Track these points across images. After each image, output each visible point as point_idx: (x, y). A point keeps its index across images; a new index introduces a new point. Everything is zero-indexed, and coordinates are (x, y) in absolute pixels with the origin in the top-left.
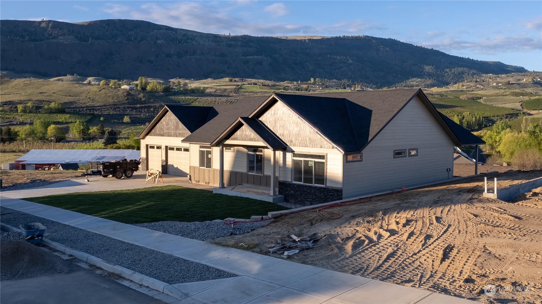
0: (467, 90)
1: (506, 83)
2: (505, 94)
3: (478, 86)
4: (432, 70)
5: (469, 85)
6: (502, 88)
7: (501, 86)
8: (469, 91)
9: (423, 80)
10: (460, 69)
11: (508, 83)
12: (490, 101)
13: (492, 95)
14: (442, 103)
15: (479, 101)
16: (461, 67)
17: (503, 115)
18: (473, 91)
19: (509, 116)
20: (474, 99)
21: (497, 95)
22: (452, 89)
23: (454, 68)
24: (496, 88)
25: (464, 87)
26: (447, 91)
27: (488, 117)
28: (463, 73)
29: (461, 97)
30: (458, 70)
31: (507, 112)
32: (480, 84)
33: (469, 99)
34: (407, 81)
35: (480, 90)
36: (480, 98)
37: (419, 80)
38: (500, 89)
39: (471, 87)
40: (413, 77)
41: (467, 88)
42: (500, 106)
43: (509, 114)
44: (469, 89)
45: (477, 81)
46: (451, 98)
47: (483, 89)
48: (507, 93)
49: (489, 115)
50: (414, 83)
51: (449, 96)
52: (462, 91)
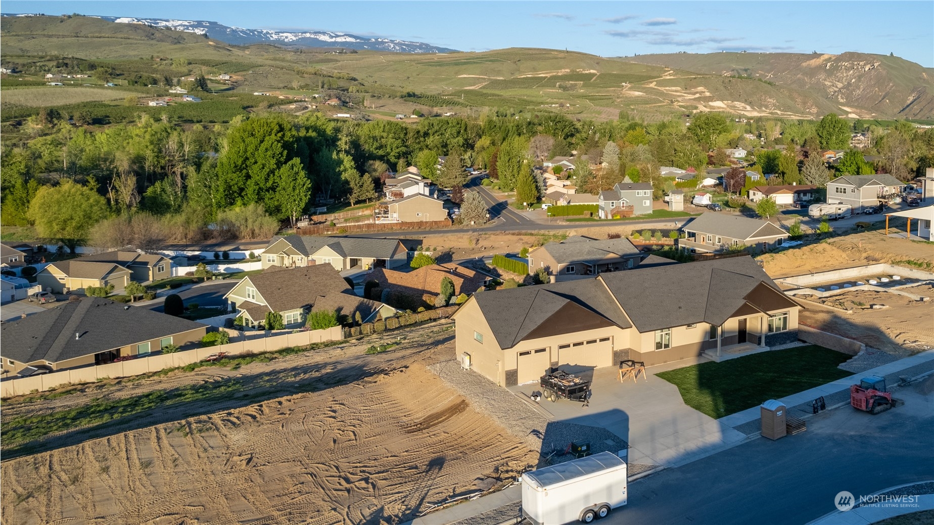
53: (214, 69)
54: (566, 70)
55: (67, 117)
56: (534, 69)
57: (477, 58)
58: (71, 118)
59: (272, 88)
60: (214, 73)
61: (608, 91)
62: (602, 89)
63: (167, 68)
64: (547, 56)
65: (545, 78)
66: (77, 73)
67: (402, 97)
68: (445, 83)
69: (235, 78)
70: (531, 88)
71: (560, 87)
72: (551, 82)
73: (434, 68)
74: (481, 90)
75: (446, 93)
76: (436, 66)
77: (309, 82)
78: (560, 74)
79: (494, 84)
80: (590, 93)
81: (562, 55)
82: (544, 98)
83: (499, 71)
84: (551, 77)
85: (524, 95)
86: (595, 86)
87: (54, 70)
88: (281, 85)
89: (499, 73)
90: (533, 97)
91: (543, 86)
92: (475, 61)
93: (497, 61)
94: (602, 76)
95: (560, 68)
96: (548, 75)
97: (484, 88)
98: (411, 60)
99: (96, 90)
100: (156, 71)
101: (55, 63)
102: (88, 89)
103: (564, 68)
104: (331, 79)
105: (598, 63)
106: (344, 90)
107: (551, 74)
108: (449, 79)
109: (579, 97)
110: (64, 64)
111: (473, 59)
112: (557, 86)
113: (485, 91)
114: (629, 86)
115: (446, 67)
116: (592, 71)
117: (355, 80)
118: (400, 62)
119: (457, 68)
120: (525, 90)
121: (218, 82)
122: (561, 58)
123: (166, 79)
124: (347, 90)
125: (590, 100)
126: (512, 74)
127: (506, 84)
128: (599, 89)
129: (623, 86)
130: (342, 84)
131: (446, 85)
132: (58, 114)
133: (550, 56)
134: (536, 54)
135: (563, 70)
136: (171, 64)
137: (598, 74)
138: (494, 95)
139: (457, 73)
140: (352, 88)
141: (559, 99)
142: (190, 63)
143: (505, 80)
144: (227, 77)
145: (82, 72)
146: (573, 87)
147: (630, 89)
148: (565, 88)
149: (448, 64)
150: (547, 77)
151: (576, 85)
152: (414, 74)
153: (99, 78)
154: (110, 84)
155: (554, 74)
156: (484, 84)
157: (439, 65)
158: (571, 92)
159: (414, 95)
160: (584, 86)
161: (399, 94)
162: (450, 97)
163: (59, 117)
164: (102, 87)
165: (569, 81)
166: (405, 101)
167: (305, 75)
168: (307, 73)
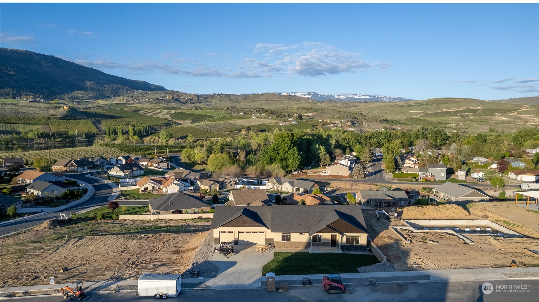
0: (127, 104)
1: (155, 99)
2: (157, 108)
3: (135, 100)
4: (94, 85)
5: (127, 99)
6: (153, 103)
7: (152, 101)
8: (129, 104)
9: (86, 93)
10: (117, 86)
11: (157, 99)
12: (148, 112)
13: (147, 108)
14: (112, 114)
15: (139, 112)
16: (117, 84)
17: (161, 125)
18: (132, 104)
19: (165, 125)
20: (135, 111)
21: (151, 108)
22: (115, 102)
23: (112, 84)
24: (149, 102)
25: (125, 101)
26: (112, 104)
27: (151, 126)
28: (119, 89)
29: (125, 109)
30: (114, 86)
31: (163, 122)
32: (136, 99)
33: (131, 111)
34: (72, 93)
35: (137, 104)
36: (140, 111)
37: (83, 92)
38: (151, 103)
39: (130, 101)
40: (77, 90)
41: (127, 102)
42: (156, 117)
43: (165, 124)
44: (129, 103)
45: (132, 97)
46: (117, 110)
47: (139, 103)
48: (159, 107)
49: (151, 124)
50: (80, 95)
51: (115, 109)
52: (123, 104)
53: (307, 111)
54: (464, 108)
55: (253, 129)
56: (447, 108)
57: (419, 103)
58: (254, 130)
59: (327, 118)
60: (306, 112)
61: (487, 118)
62: (483, 117)
63: (291, 111)
64: (455, 101)
65: (452, 111)
66: (262, 114)
67: (380, 121)
68: (403, 115)
69: (314, 114)
70: (445, 116)
71: (460, 116)
72: (455, 113)
73: (399, 108)
74: (419, 118)
75: (402, 119)
76: (399, 107)
77: (342, 115)
78: (460, 110)
79: (426, 115)
80: (476, 118)
81: (462, 100)
82: (451, 121)
83: (429, 109)
84: (456, 111)
85: (440, 120)
86: (479, 115)
87: (256, 113)
88: (331, 117)
89: (429, 110)
90: (445, 120)
91: (451, 115)
92: (418, 104)
93: (429, 104)
94: (484, 110)
95: (461, 107)
96: (454, 110)
97: (421, 117)
98: (388, 105)
99: (266, 120)
100: (286, 112)
101: (256, 110)
102: (264, 120)
103: (463, 107)
104: (351, 114)
105: (482, 104)
106: (356, 119)
107: (456, 110)
108: (405, 113)
109: (469, 120)
110: (258, 111)
111: (417, 103)
112: (458, 115)
113: (421, 118)
114: (500, 114)
115: (404, 108)
116: (478, 108)
117: (361, 114)
118: (384, 106)
119: (409, 108)
120: (441, 117)
121: (307, 116)
122: (462, 102)
123: (289, 115)
124: (357, 118)
125: (475, 122)
126: (436, 110)
127: (432, 115)
128: (481, 116)
129: (496, 115)
130: (356, 116)
131: (403, 116)
132: (250, 128)
133: (456, 101)
134: (449, 100)
135: (462, 108)
136: (292, 110)
137: (482, 109)
138: (424, 120)
139: (409, 110)
140: (360, 118)
141: (458, 121)
142: (299, 109)
143: (432, 113)
144: (311, 114)
145: (263, 113)
146: (467, 116)
147: (500, 116)
148: (462, 116)
149: (405, 106)
150: (453, 111)
151: (469, 115)
152: (389, 111)
153: (267, 115)
154: (270, 117)
155: (457, 110)
156: (421, 115)
157: (401, 107)
158: (465, 118)
159: (386, 120)
160: (473, 115)
161: (379, 120)
162: (404, 121)
163: (251, 129)
164: (268, 118)
165: (465, 113)
166: (382, 123)
167: (341, 113)
168: (342, 112)
